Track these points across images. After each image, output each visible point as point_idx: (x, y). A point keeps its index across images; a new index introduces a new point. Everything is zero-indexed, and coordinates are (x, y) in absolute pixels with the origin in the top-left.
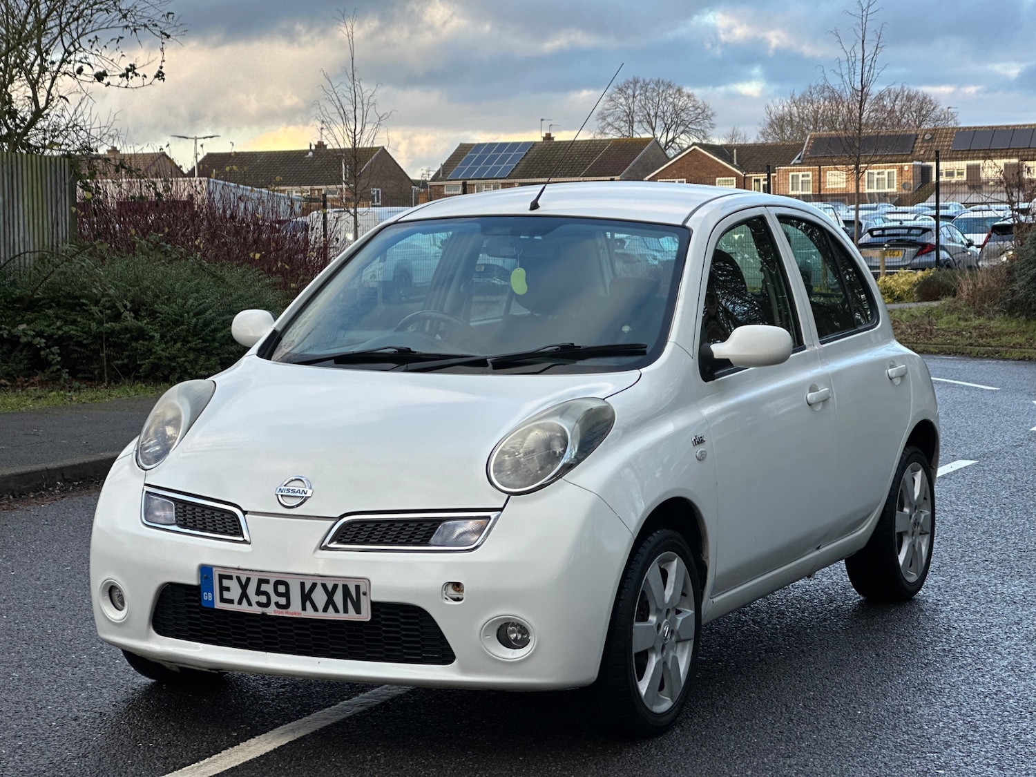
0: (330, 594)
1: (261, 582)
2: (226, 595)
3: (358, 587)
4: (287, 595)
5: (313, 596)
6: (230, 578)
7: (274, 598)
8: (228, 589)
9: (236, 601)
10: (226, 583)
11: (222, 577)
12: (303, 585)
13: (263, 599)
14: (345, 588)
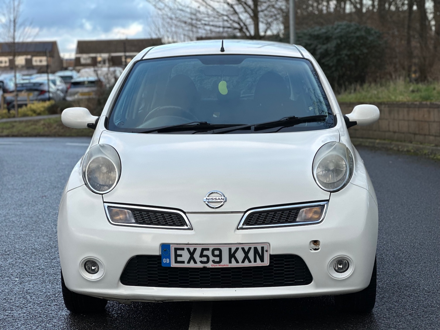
0: (246, 253)
1: (203, 250)
2: (179, 259)
3: (263, 248)
4: (220, 256)
5: (237, 255)
6: (183, 249)
7: (212, 258)
8: (181, 256)
9: (186, 262)
10: (179, 252)
11: (176, 250)
12: (230, 249)
13: (205, 259)
14: (256, 249)
